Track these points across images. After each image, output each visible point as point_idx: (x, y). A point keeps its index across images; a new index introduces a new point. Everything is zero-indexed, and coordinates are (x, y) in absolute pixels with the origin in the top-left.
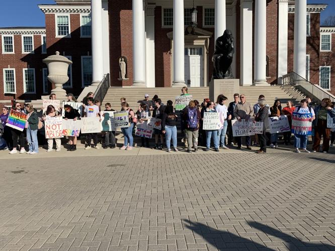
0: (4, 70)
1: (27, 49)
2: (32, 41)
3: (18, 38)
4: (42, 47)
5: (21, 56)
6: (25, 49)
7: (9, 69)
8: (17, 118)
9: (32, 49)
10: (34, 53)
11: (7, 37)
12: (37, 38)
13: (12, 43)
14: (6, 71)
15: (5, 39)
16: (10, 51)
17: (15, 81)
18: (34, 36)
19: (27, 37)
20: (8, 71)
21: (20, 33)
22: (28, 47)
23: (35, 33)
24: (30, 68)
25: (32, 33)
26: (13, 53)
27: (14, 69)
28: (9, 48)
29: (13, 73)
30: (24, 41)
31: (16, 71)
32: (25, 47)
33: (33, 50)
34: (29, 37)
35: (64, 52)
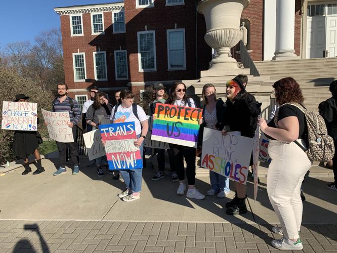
0: (74, 54)
1: (97, 29)
2: (101, 20)
3: (86, 16)
4: (113, 25)
5: (91, 38)
6: (95, 30)
7: (79, 54)
8: (175, 119)
9: (102, 29)
10: (104, 33)
11: (75, 17)
12: (108, 15)
13: (80, 24)
14: (75, 56)
15: (73, 19)
16: (79, 33)
17: (85, 67)
18: (104, 13)
19: (96, 15)
20: (78, 56)
21: (89, 11)
22: (98, 27)
23: (105, 10)
24: (101, 51)
25: (101, 10)
26: (82, 34)
27: (84, 54)
28: (77, 30)
29: (83, 57)
30: (94, 20)
31: (86, 56)
32: (94, 27)
33: (104, 30)
34: (99, 15)
35: (146, 26)
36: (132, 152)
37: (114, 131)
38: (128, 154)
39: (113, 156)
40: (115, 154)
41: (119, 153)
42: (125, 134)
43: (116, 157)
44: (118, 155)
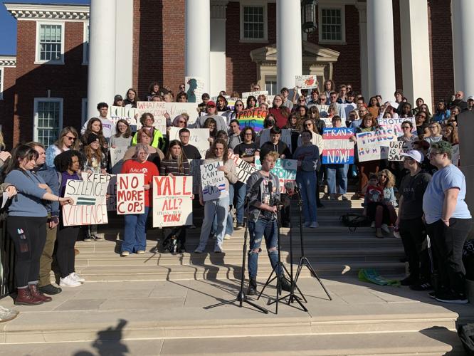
18: (5, 69)
35: (49, 91)
36: (347, 150)
37: (336, 133)
38: (343, 151)
39: (329, 152)
40: (331, 151)
41: (335, 150)
42: (345, 135)
43: (331, 153)
44: (334, 152)
